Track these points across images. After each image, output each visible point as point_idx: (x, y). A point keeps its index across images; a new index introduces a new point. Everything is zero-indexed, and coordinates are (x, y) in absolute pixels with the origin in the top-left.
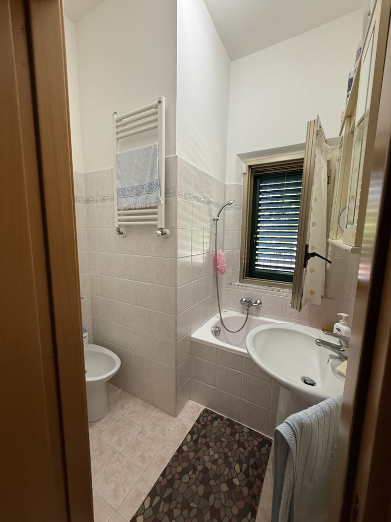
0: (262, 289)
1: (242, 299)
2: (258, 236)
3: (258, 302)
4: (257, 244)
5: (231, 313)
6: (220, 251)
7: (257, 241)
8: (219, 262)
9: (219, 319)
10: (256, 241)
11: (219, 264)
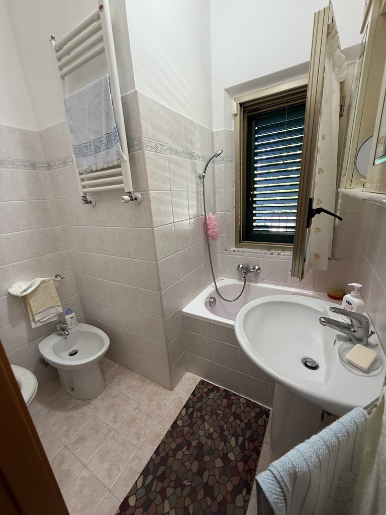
0: (260, 253)
1: (239, 266)
2: (255, 193)
3: (257, 267)
4: (255, 202)
5: (228, 281)
6: (210, 215)
7: (255, 199)
8: (210, 227)
9: (214, 289)
10: (252, 199)
11: (209, 229)
